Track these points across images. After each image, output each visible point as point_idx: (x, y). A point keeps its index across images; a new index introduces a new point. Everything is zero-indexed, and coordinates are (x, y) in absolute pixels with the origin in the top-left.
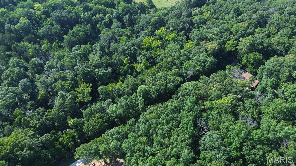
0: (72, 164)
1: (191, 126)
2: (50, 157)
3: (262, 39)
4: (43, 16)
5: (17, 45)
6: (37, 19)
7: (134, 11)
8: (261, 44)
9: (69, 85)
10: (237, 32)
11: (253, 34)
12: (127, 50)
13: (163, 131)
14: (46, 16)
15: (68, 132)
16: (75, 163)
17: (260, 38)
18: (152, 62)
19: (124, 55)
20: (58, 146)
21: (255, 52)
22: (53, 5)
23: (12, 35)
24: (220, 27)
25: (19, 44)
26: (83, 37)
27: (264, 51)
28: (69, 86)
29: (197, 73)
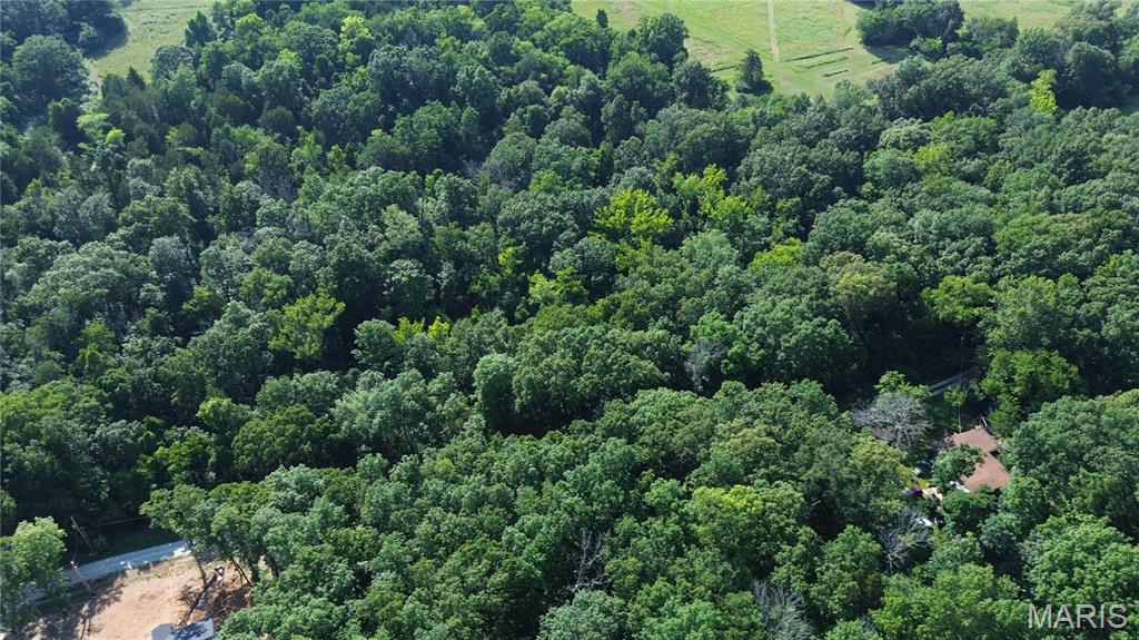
0: (165, 543)
1: (541, 550)
2: (104, 495)
3: (1110, 302)
4: (350, 57)
5: (227, 131)
6: (330, 63)
7: (657, 90)
8: (1095, 322)
9: (278, 289)
10: (1012, 246)
11: (1083, 274)
12: (530, 218)
13: (438, 531)
14: (360, 57)
15: (189, 435)
16: (175, 543)
17: (1104, 297)
18: (597, 282)
19: (512, 235)
20: (144, 471)
21: (1049, 349)
22: (400, 27)
23: (232, 98)
24: (947, 214)
25: (232, 130)
26: (429, 148)
27: (1098, 357)
28: (275, 294)
29: (731, 365)
